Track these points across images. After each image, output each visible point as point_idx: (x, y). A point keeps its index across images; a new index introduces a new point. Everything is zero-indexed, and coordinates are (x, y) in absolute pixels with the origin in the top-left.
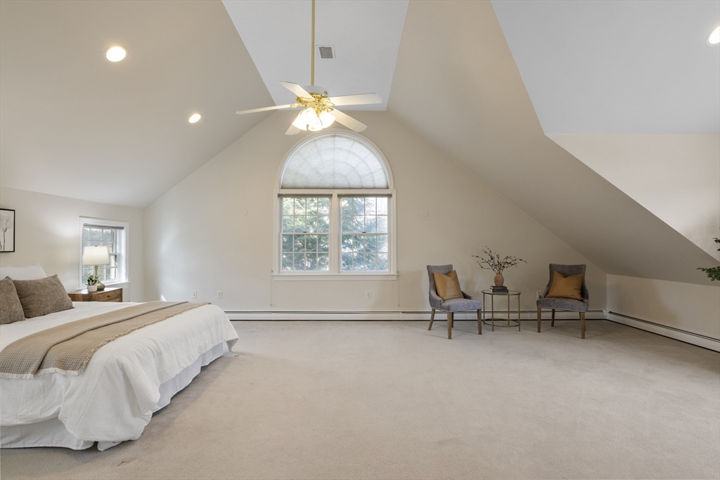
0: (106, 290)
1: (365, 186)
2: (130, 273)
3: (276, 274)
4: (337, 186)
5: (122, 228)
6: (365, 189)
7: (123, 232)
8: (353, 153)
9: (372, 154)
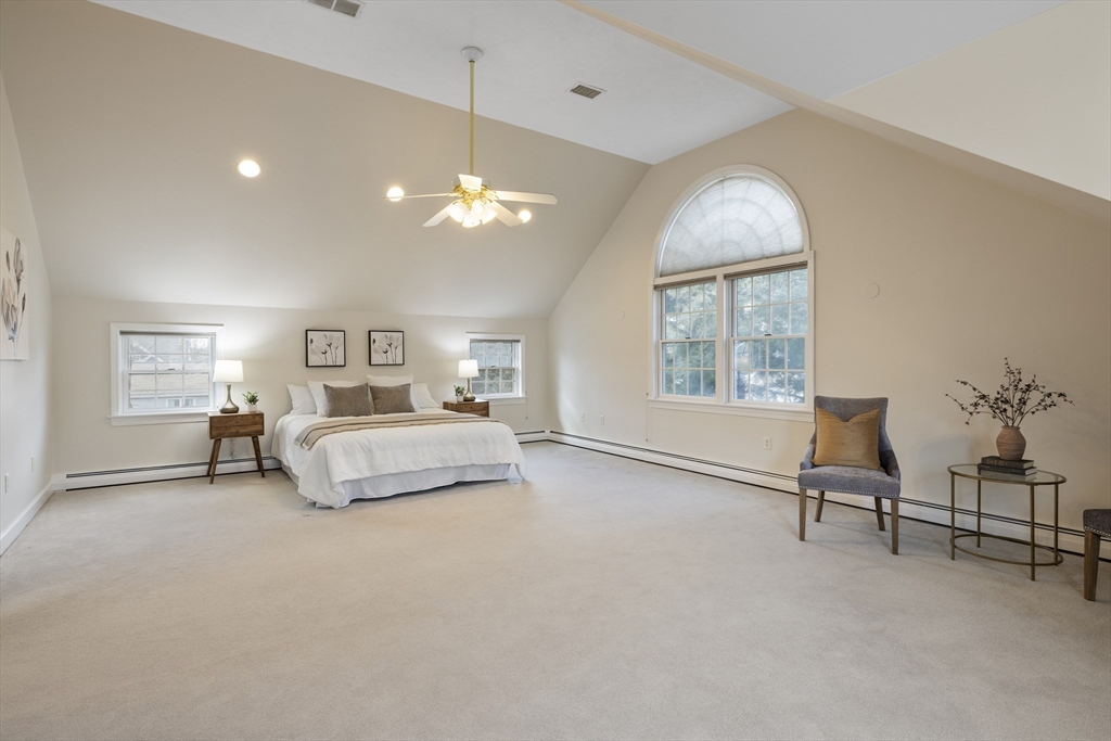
0: (477, 401)
1: (767, 253)
2: (526, 392)
3: (652, 399)
4: (726, 261)
5: (519, 341)
6: (767, 258)
7: (519, 347)
8: (750, 201)
9: (778, 195)
